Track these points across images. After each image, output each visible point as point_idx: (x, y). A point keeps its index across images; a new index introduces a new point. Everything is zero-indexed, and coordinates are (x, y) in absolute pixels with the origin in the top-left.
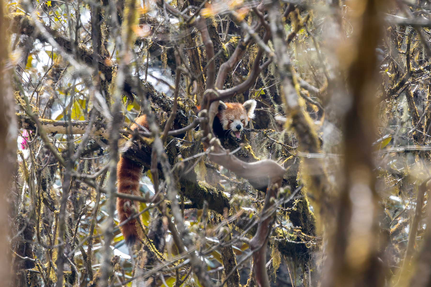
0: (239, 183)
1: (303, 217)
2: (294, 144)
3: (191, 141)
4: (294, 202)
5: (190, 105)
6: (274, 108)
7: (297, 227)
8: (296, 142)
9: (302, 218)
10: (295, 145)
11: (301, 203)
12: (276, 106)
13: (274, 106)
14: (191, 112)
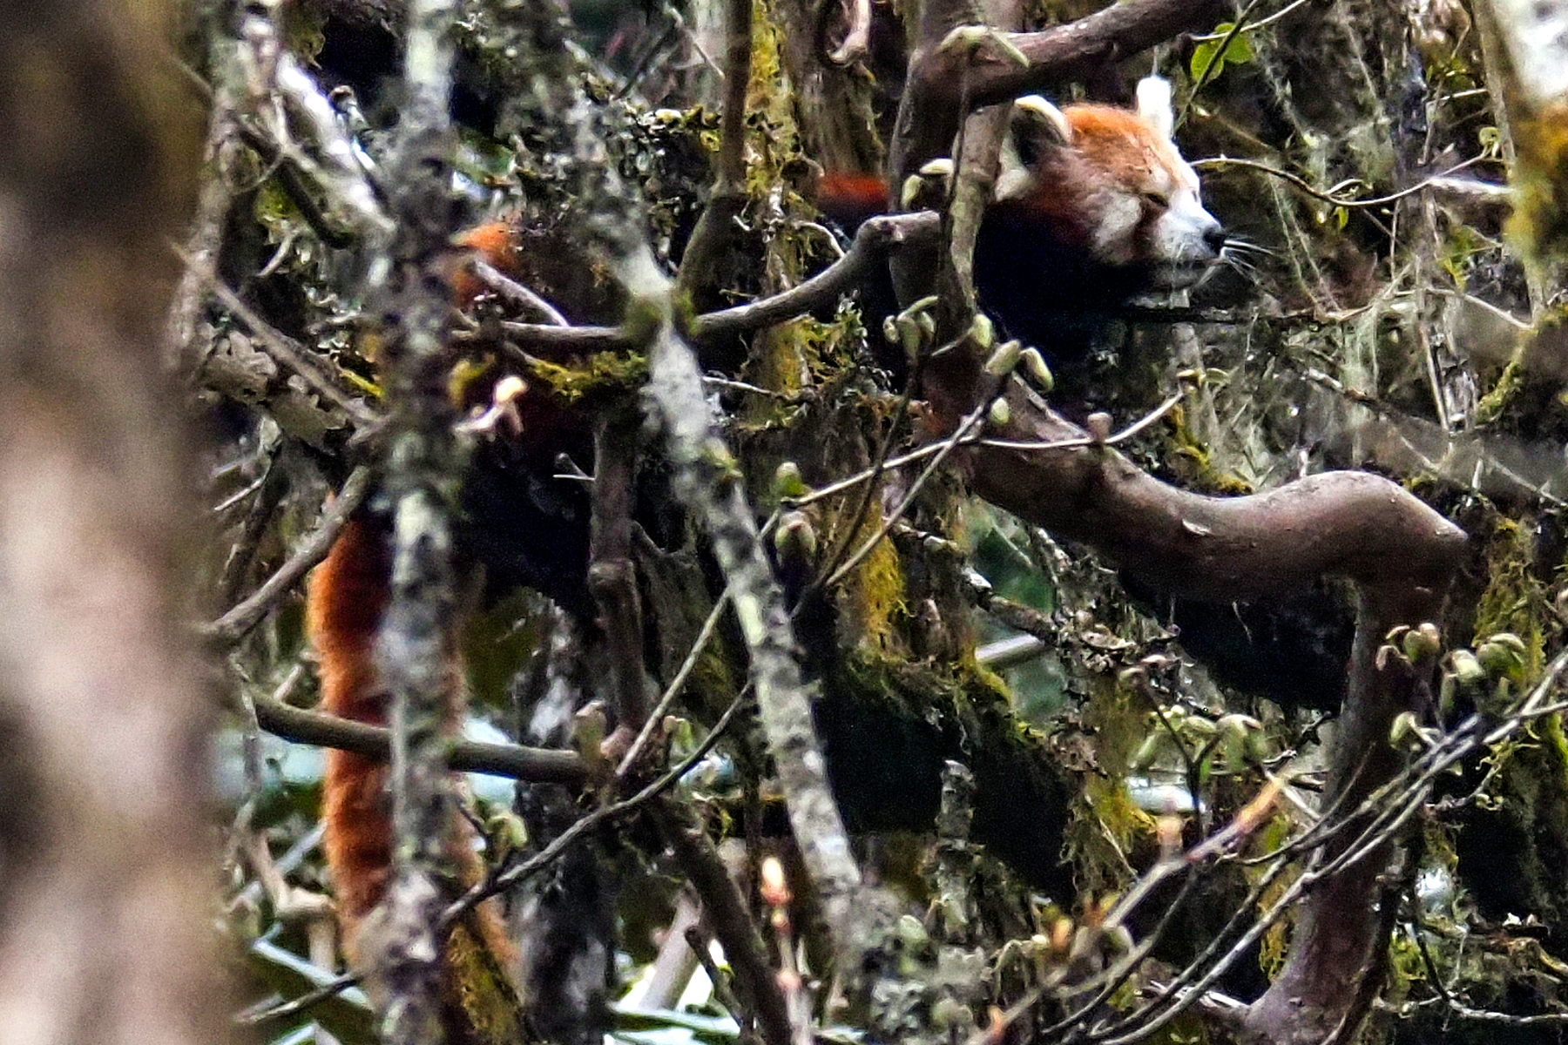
0: (1122, 650)
1: (1541, 855)
2: (1440, 385)
3: (794, 394)
4: (1487, 759)
5: (773, 154)
6: (1304, 159)
7: (1513, 920)
8: (1454, 371)
9: (1536, 861)
10: (1447, 390)
11: (1523, 764)
12: (1311, 140)
13: (1298, 143)
14: (784, 196)
